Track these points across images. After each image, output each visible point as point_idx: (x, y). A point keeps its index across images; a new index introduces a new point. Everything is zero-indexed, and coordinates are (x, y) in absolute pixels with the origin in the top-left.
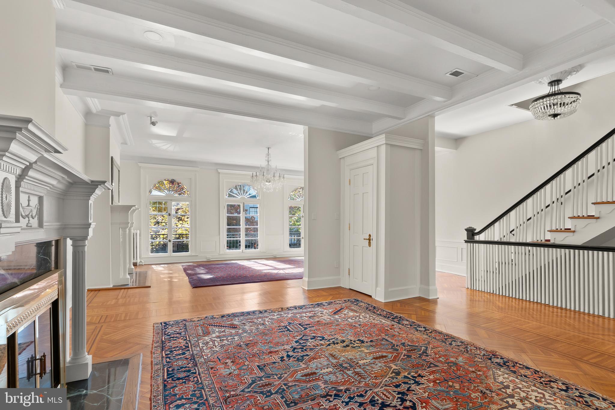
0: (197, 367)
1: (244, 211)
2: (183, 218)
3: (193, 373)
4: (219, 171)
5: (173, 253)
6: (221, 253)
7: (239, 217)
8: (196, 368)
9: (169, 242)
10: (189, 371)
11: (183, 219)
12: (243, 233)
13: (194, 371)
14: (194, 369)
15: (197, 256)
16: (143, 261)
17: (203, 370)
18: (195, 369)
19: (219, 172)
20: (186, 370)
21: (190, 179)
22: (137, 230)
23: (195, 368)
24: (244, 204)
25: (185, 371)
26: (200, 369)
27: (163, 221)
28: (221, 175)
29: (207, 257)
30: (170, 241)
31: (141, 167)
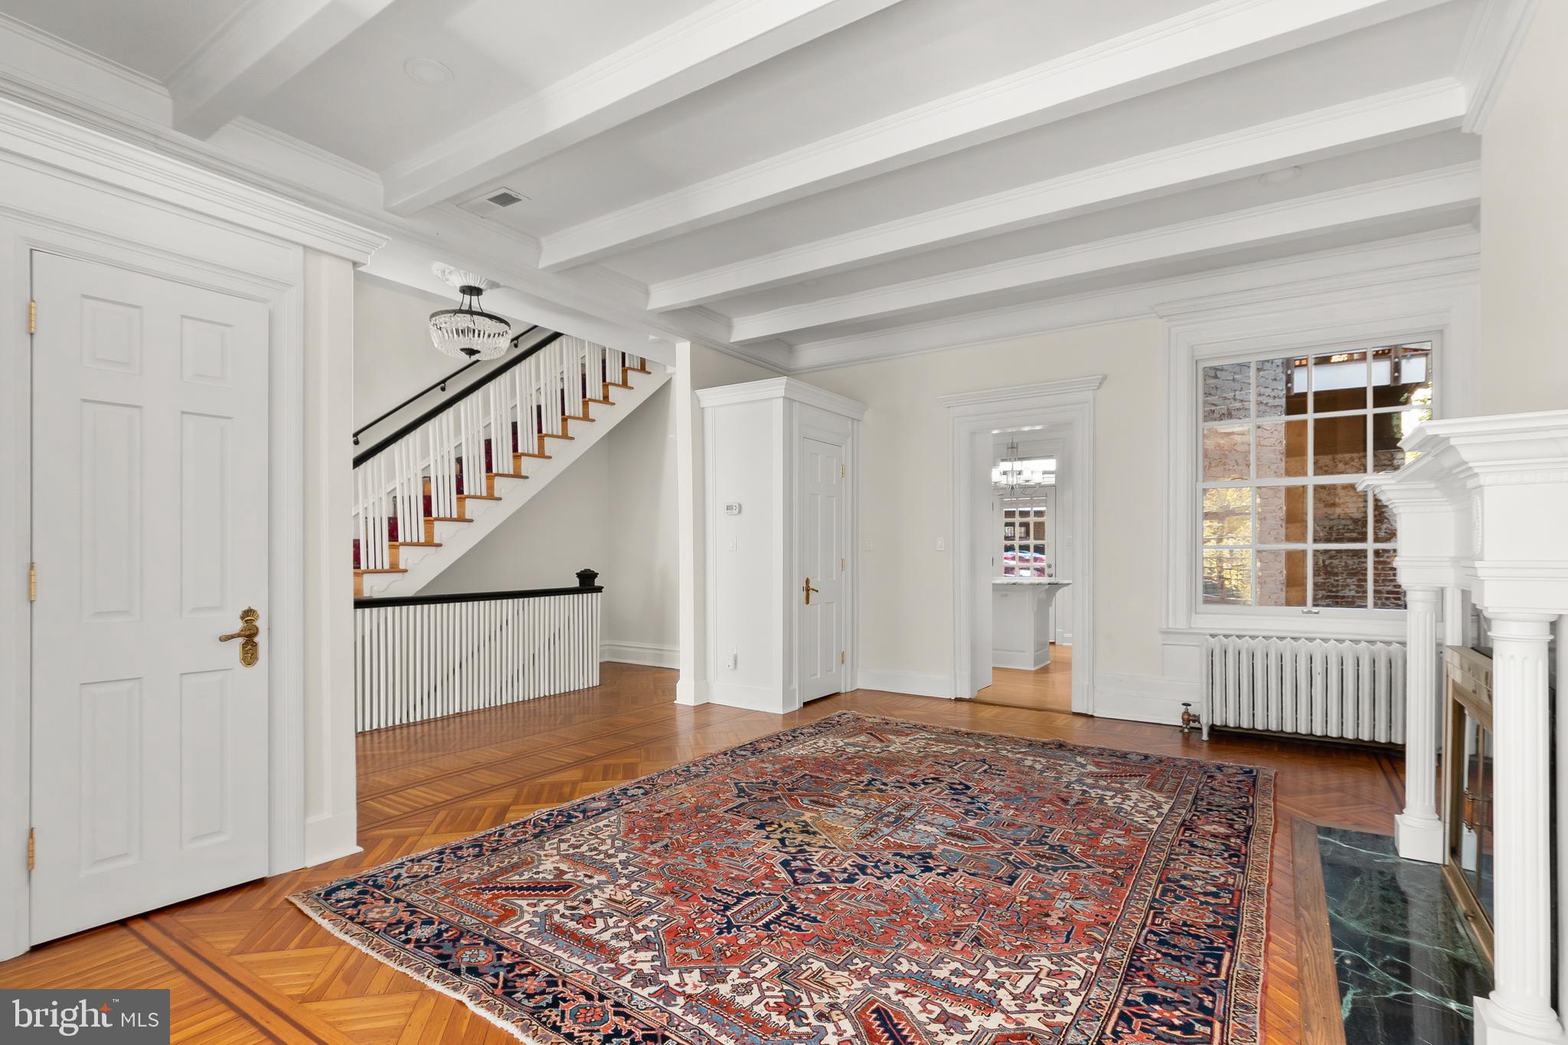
0: (1137, 943)
3: (1156, 934)
8: (1141, 941)
10: (1162, 942)
13: (1150, 936)
14: (1148, 943)
17: (1128, 931)
18: (1146, 940)
20: (1168, 949)
23: (1145, 943)
25: (1175, 946)
26: (1134, 936)
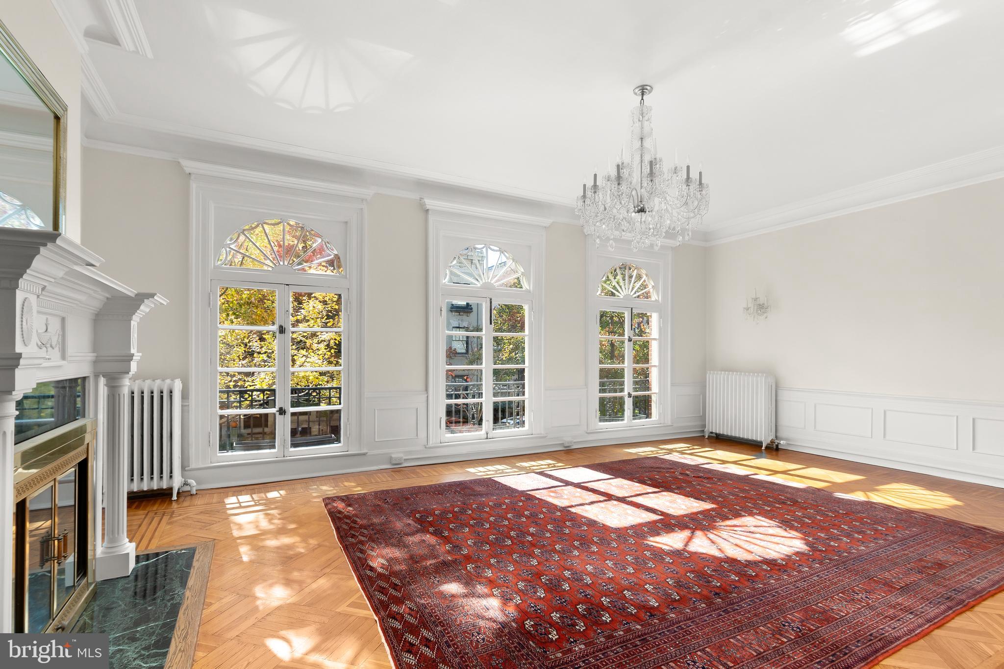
1: (491, 324)
2: (309, 342)
4: (430, 203)
5: (293, 449)
6: (431, 443)
7: (479, 338)
9: (281, 414)
11: (308, 345)
12: (488, 383)
15: (364, 454)
16: (193, 482)
19: (428, 207)
21: (346, 222)
22: (172, 380)
24: (491, 303)
27: (264, 350)
28: (431, 218)
29: (391, 458)
30: (282, 411)
31: (193, 177)
